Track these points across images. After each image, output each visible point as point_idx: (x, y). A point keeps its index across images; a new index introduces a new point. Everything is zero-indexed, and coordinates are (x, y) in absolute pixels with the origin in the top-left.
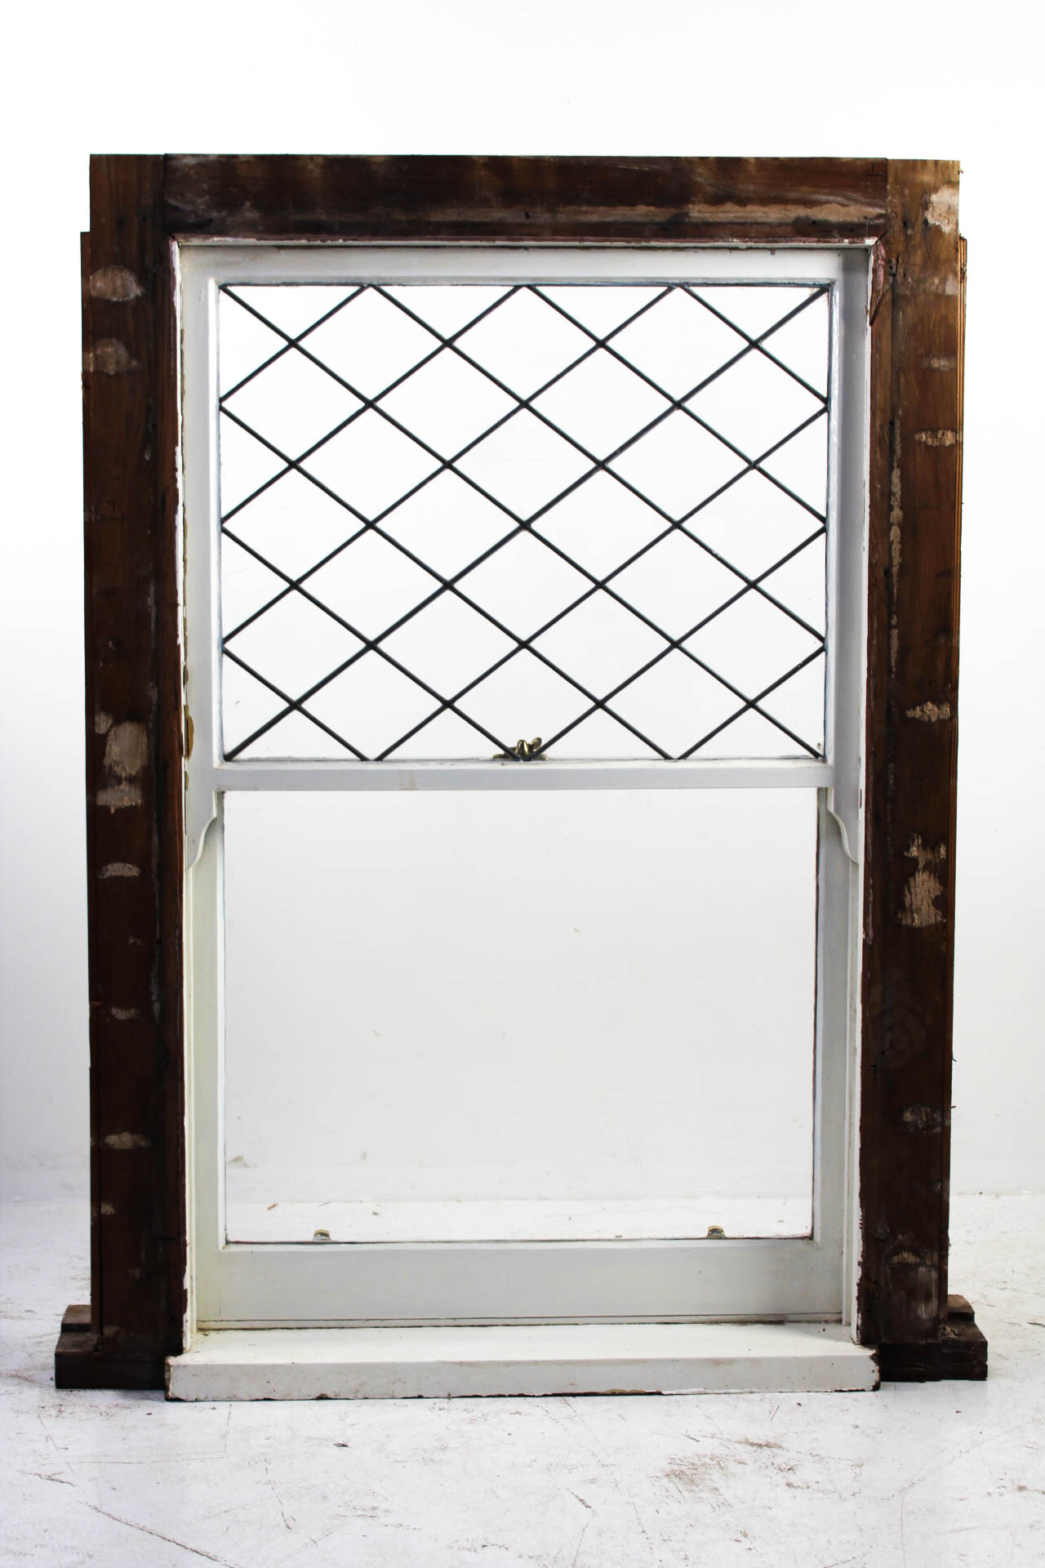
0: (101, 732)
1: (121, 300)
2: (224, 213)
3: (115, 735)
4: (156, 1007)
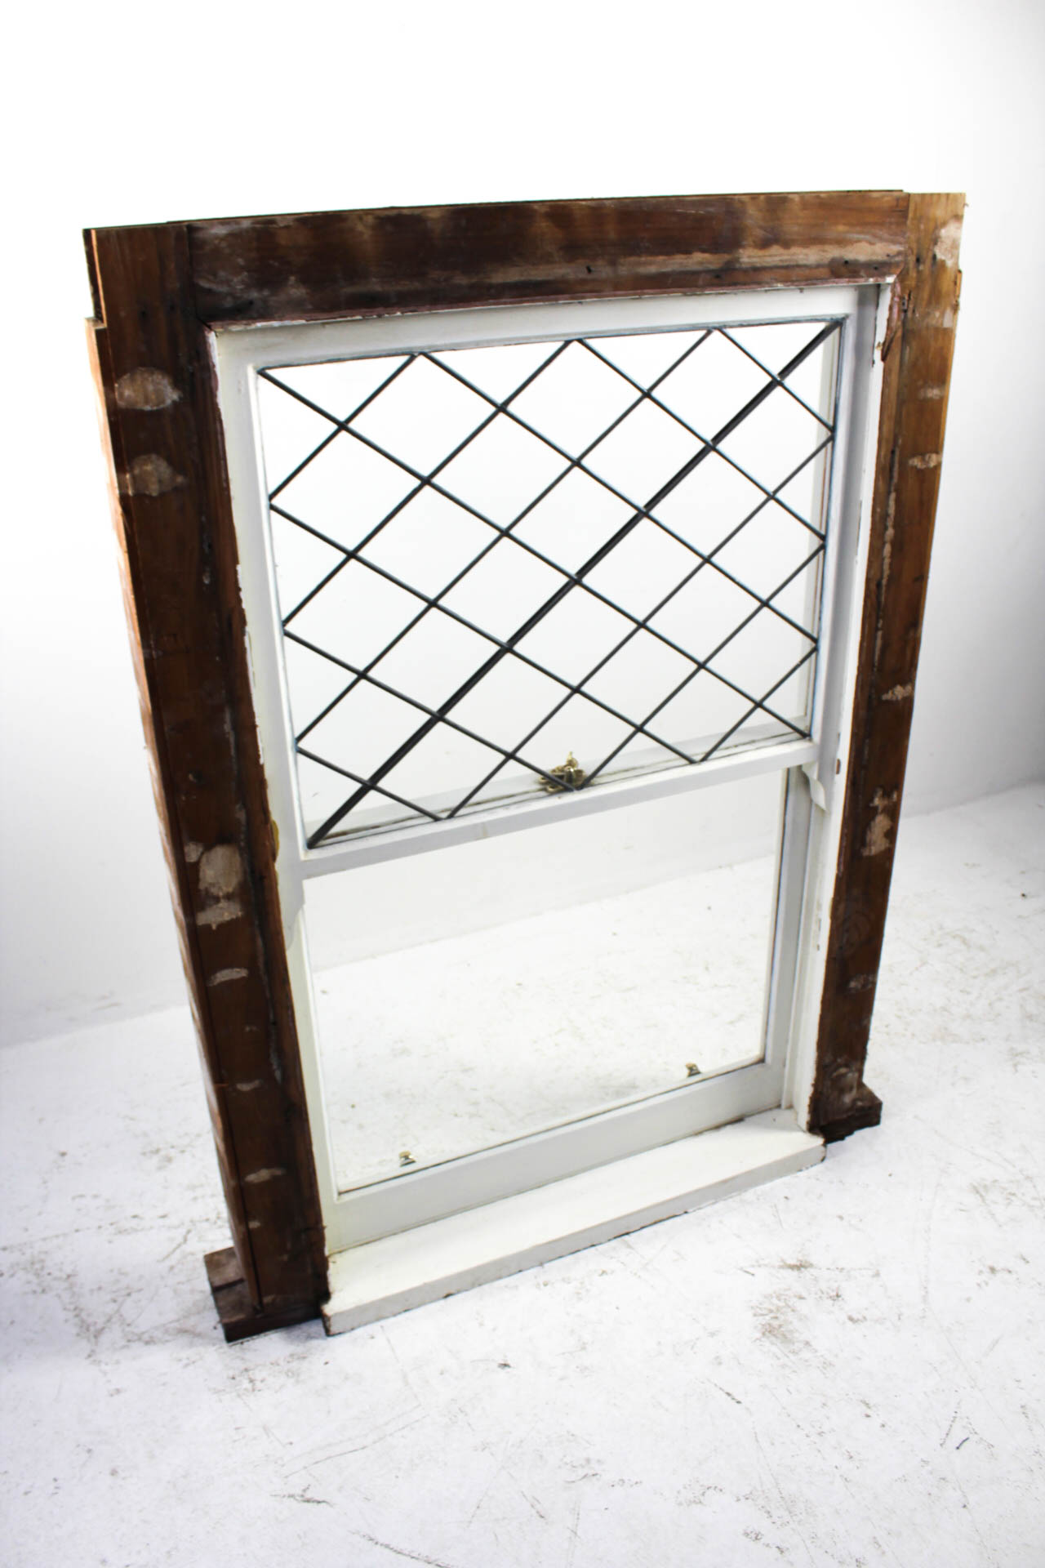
0: (192, 861)
1: (155, 408)
2: (266, 293)
3: (208, 861)
4: (278, 1074)
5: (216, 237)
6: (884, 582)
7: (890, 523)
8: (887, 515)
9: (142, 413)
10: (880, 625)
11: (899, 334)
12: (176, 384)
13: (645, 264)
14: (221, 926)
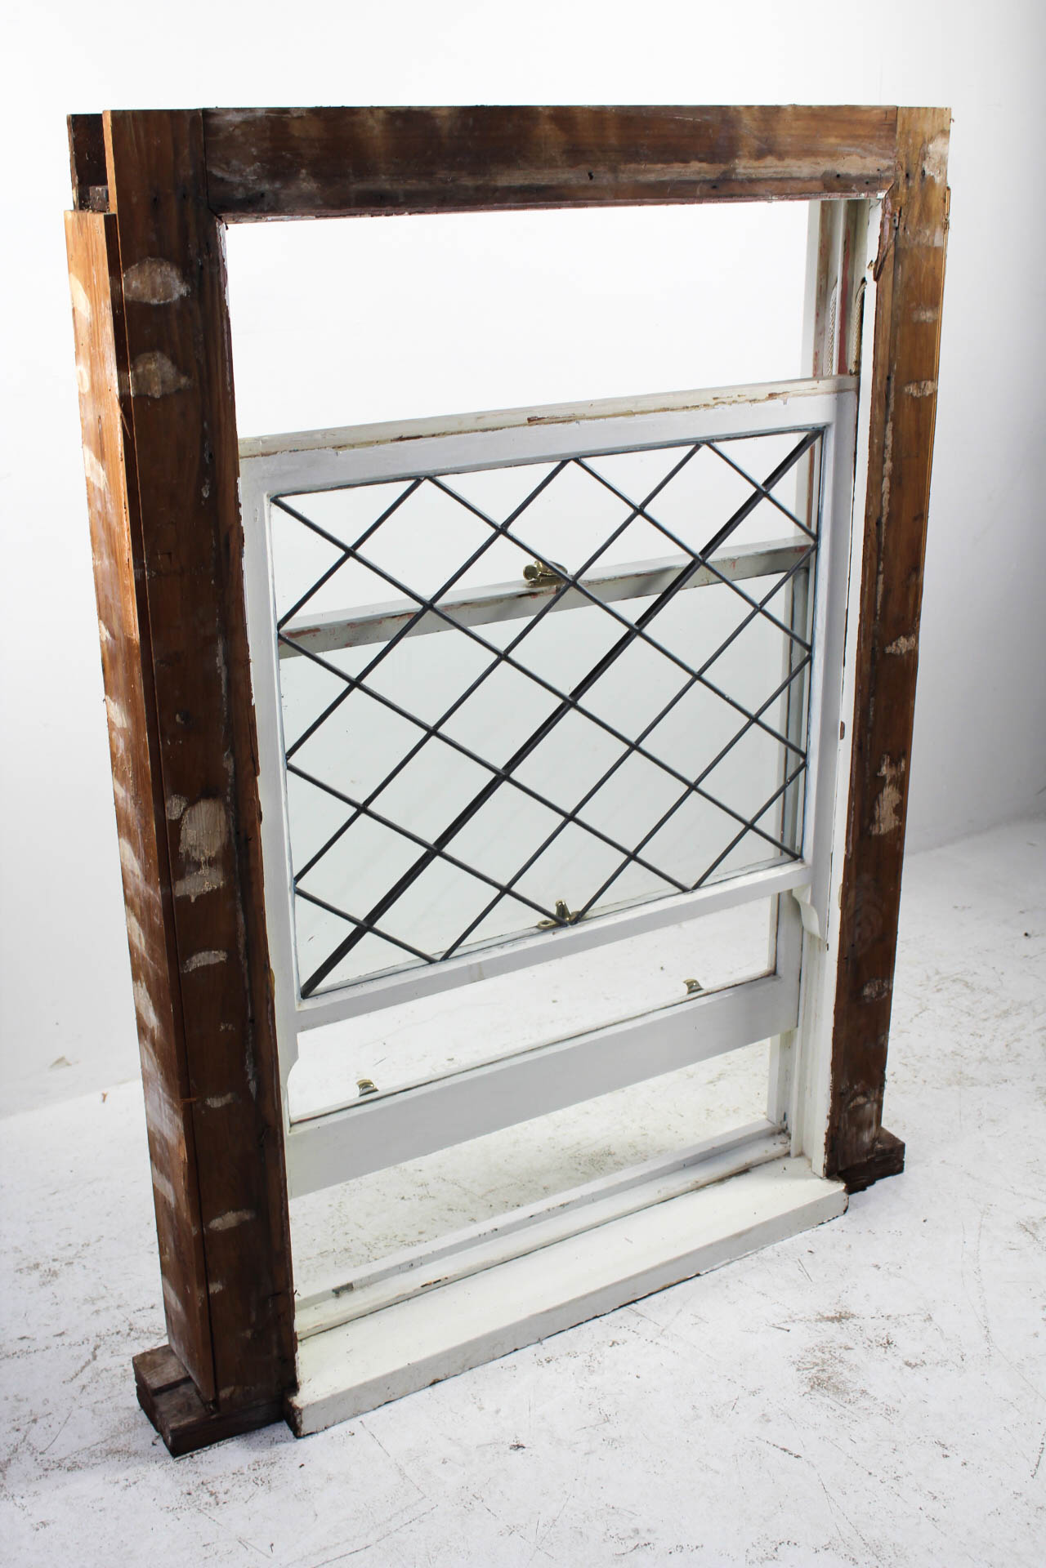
0: (173, 818)
1: (162, 302)
2: (277, 185)
3: (190, 819)
4: (253, 1086)
5: (231, 124)
6: (884, 520)
7: (888, 455)
8: (885, 447)
9: (148, 306)
10: (881, 568)
11: (891, 252)
12: (185, 277)
13: (645, 171)
14: (200, 898)
